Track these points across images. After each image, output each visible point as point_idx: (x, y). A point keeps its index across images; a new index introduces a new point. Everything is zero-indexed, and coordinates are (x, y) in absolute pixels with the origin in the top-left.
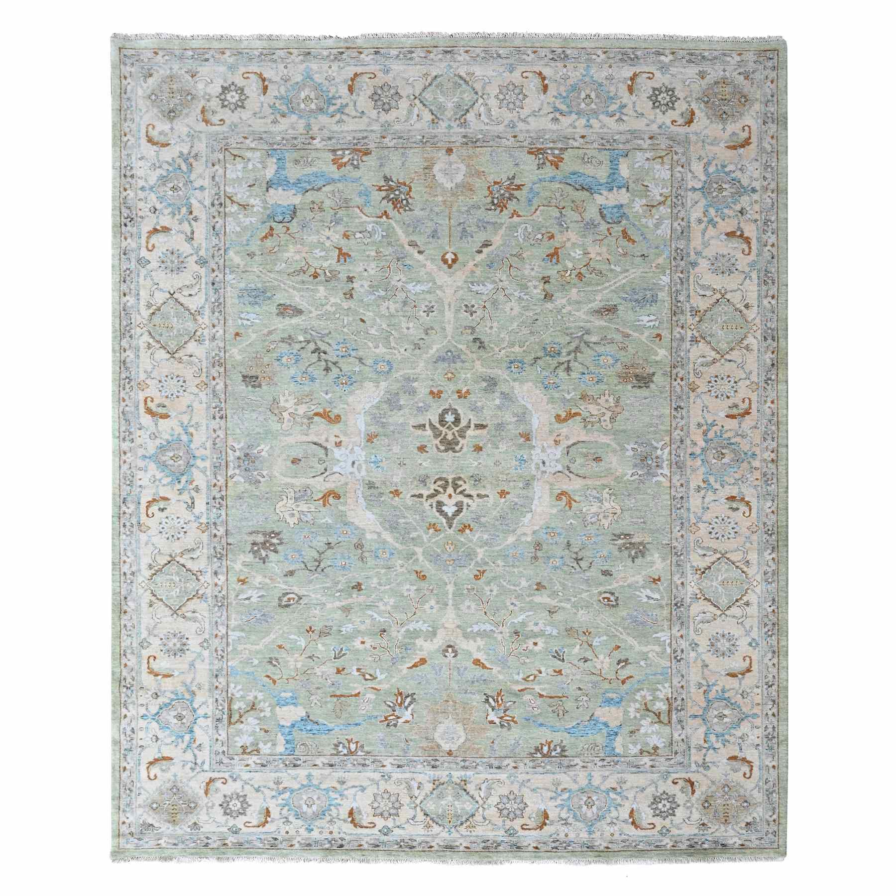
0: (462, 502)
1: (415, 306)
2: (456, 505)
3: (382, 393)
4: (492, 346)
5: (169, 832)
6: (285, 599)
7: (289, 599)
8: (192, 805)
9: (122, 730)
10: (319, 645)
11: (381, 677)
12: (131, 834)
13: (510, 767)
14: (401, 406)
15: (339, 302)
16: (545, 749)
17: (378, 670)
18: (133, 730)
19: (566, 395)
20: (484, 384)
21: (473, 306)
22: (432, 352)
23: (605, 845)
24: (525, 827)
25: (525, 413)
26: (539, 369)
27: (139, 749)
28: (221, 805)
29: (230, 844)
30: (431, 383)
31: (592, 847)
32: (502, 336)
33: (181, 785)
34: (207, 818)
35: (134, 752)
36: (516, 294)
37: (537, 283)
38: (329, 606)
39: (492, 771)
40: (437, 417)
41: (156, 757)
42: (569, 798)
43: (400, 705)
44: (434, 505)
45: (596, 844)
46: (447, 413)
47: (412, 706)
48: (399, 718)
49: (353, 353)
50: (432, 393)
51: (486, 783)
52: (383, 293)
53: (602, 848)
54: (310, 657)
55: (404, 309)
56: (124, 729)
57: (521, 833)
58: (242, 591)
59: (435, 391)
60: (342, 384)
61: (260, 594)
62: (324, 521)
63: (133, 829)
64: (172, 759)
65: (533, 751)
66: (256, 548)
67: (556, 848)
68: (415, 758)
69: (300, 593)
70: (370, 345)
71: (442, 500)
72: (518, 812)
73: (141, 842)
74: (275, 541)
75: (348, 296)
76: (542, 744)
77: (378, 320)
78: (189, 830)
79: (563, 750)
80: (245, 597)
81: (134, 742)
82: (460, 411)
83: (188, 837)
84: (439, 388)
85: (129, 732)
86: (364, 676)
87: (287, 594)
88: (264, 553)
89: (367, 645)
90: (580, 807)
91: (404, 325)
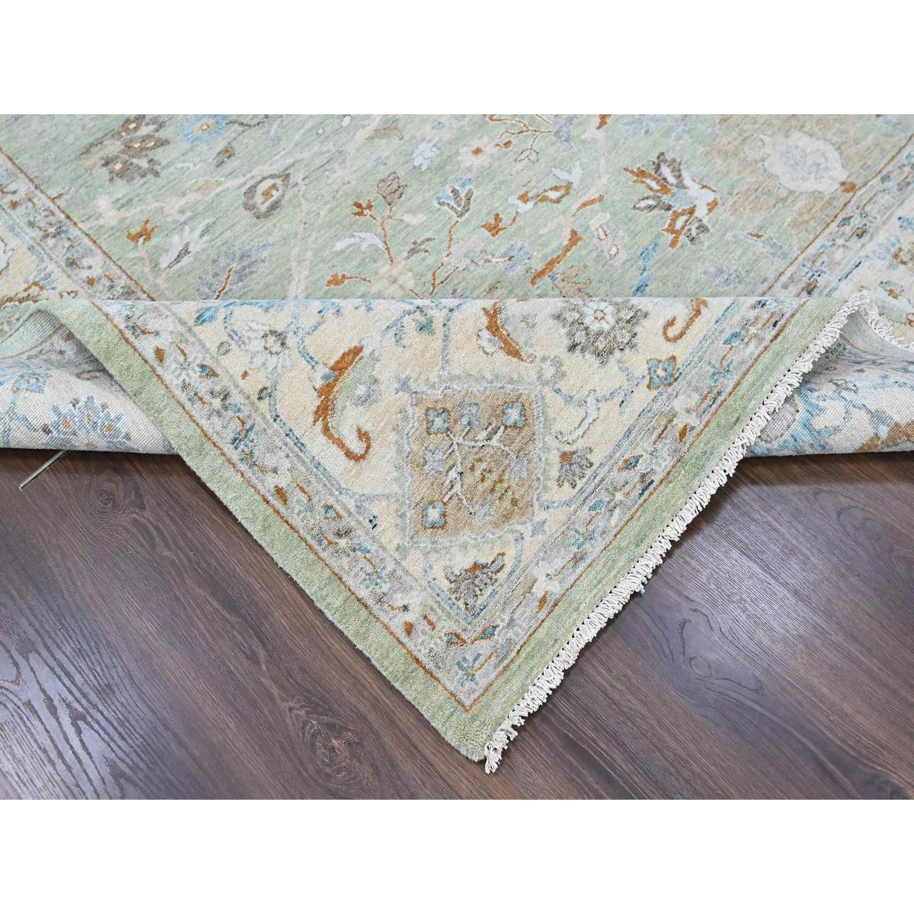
5: (531, 544)
6: (259, 198)
7: (267, 194)
8: (513, 415)
9: (183, 397)
10: (407, 218)
11: (575, 176)
12: (455, 639)
17: (557, 172)
18: (208, 372)
27: (264, 405)
28: (572, 348)
29: (693, 420)
33: (438, 394)
34: (574, 414)
35: (260, 424)
38: (351, 148)
41: (319, 383)
43: (665, 189)
47: (684, 173)
48: (691, 212)
54: (413, 252)
56: (185, 386)
58: (160, 250)
61: (201, 227)
63: (446, 626)
64: (356, 351)
66: (118, 166)
68: (812, 250)
69: (277, 168)
73: (499, 638)
78: (567, 491)
80: (173, 255)
81: (236, 398)
83: (585, 513)
85: (203, 386)
86: (545, 199)
87: (255, 187)
88: (144, 163)
89: (490, 149)
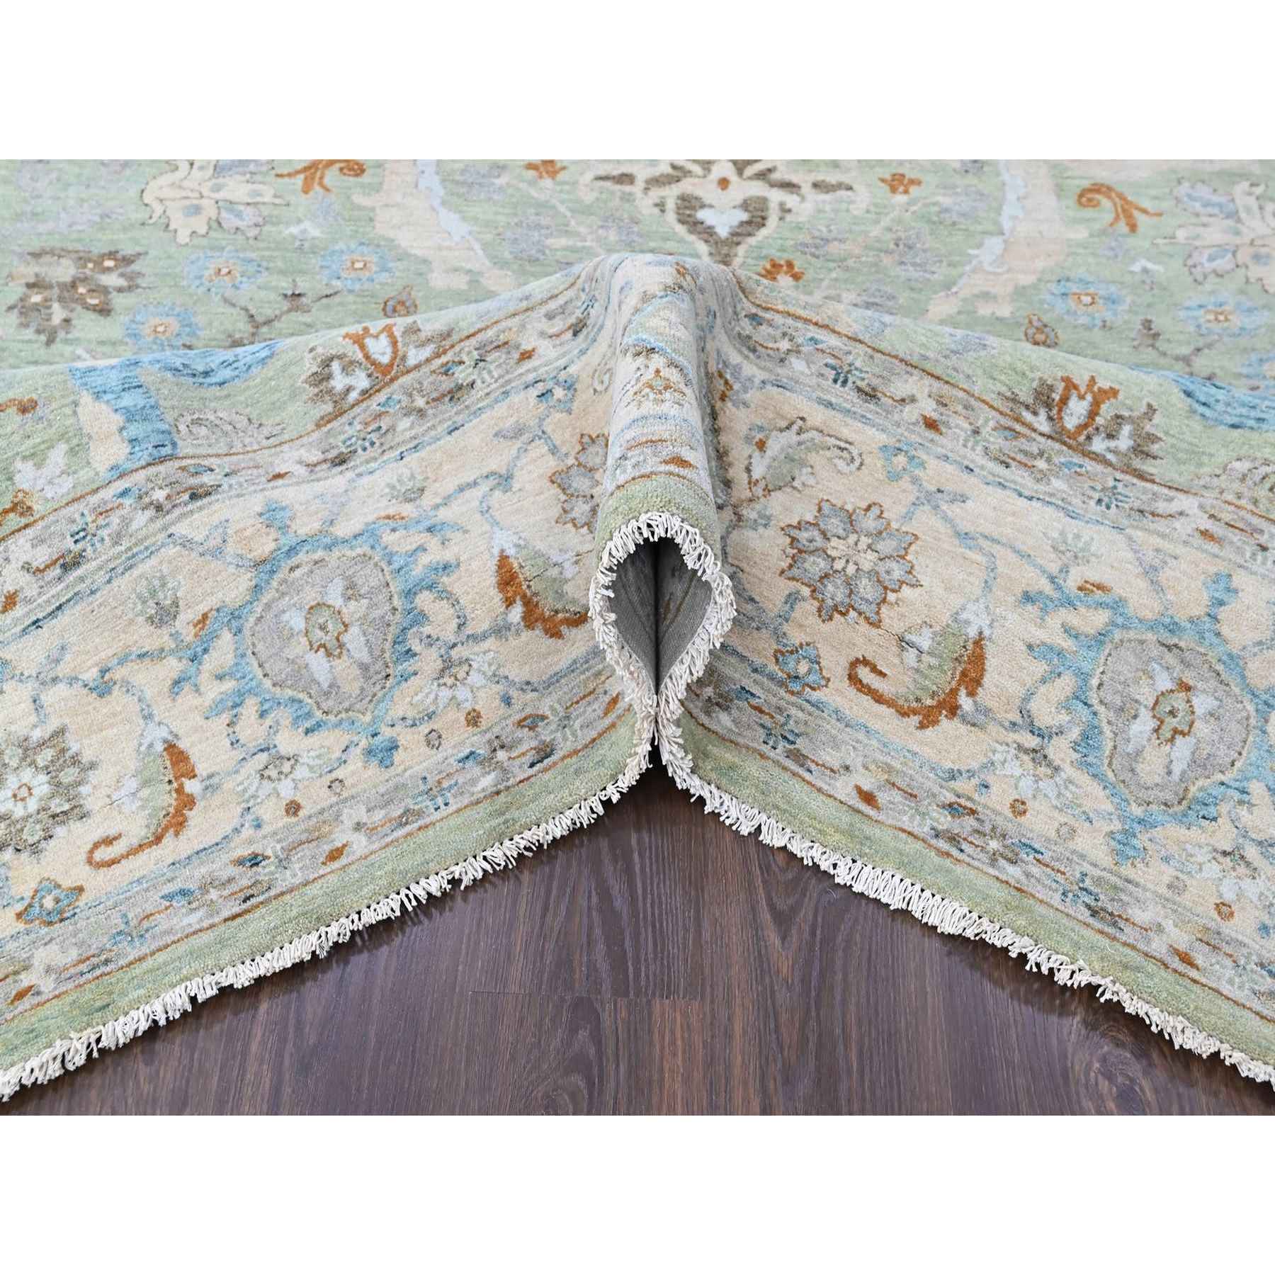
0: (764, 200)
2: (745, 205)
13: (910, 413)
16: (1076, 411)
23: (1182, 939)
24: (864, 673)
29: (46, 983)
31: (1114, 920)
39: (840, 395)
42: (1101, 638)
44: (671, 205)
45: (1140, 915)
51: (791, 437)
53: (1158, 946)
57: (839, 695)
62: (294, 230)
65: (1025, 395)
66: (36, 299)
67: (953, 839)
71: (699, 192)
72: (866, 589)
74: (112, 280)
76: (1070, 385)
79: (1139, 450)
90: (1126, 711)
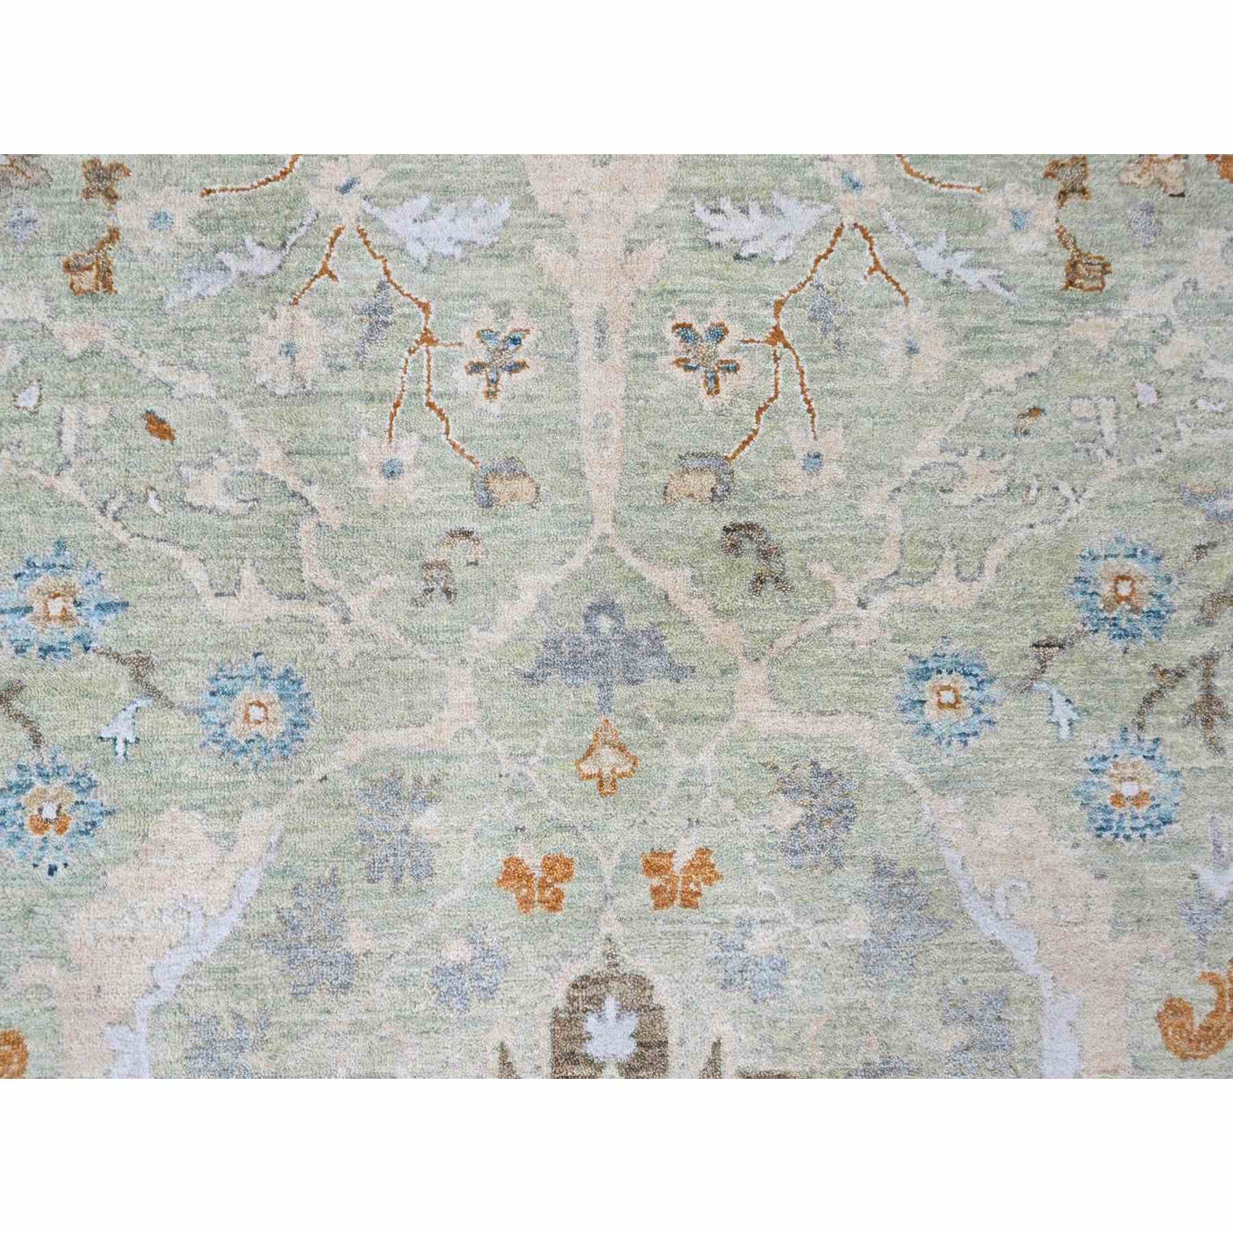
1: (427, 338)
3: (251, 882)
4: (821, 570)
14: (350, 962)
15: (40, 313)
19: (1207, 876)
20: (788, 814)
21: (719, 333)
22: (513, 614)
25: (1003, 997)
26: (1063, 713)
30: (508, 810)
32: (868, 510)
36: (930, 258)
37: (1027, 200)
40: (544, 1033)
46: (597, 1002)
49: (104, 631)
50: (514, 873)
52: (264, 262)
55: (372, 352)
59: (533, 861)
60: (41, 825)
70: (197, 575)
75: (88, 279)
77: (238, 422)
82: (664, 994)
84: (555, 843)
91: (370, 451)
